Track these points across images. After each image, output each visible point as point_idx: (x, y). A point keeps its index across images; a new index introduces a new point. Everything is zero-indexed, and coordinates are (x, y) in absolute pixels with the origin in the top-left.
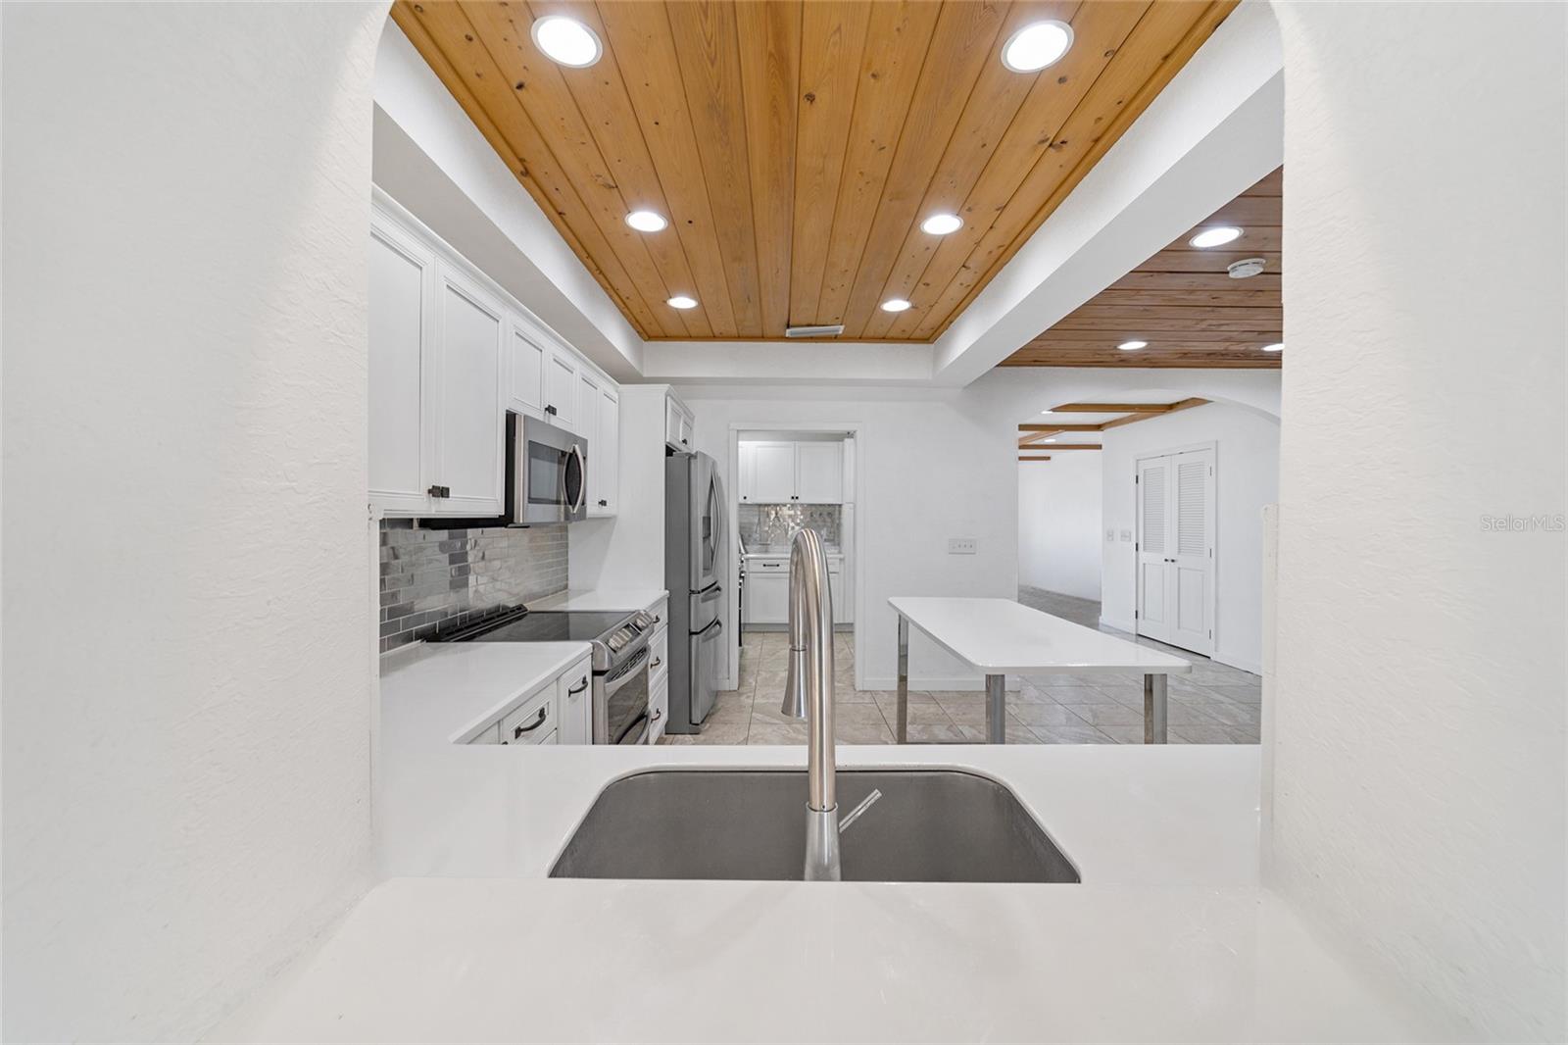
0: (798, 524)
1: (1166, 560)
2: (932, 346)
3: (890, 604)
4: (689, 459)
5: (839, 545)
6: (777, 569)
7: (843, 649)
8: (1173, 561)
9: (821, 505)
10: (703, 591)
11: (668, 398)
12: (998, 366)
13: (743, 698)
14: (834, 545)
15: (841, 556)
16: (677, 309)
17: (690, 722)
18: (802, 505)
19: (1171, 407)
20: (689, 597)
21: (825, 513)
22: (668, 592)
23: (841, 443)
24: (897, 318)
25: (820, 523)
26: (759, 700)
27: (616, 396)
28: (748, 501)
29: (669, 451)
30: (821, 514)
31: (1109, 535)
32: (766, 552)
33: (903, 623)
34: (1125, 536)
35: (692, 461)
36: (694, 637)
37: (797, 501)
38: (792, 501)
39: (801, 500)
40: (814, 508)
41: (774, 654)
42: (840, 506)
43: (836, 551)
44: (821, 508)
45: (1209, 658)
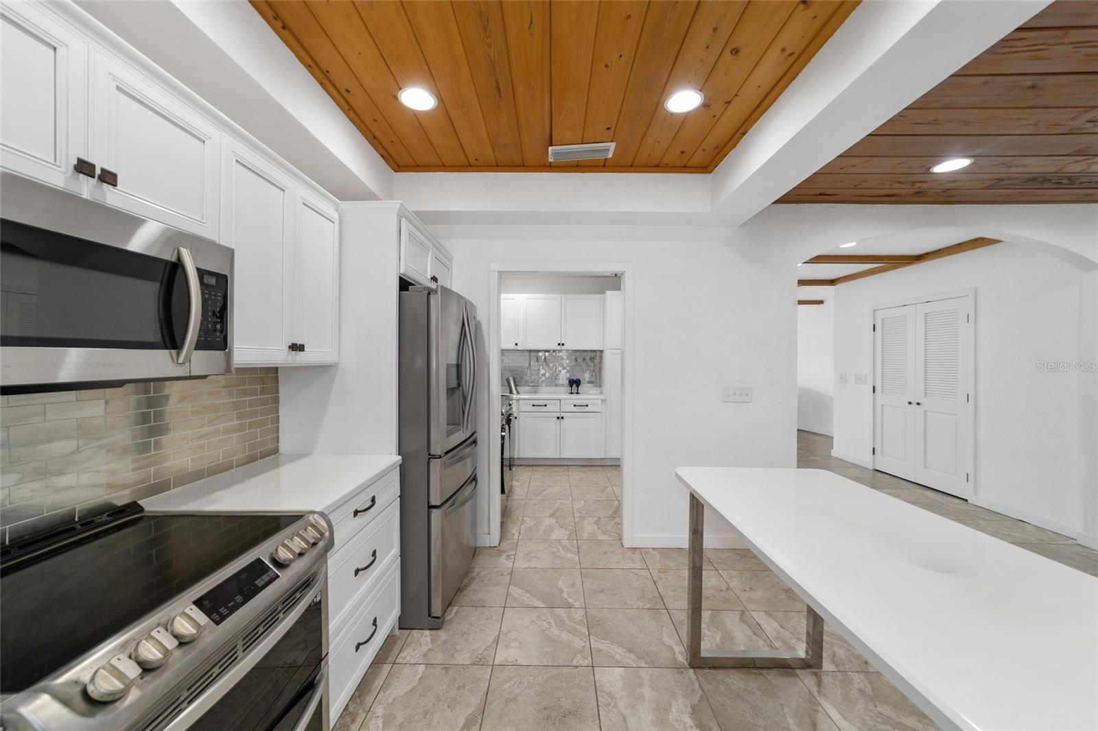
0: (564, 368)
1: (910, 403)
2: (709, 176)
3: (677, 475)
4: (429, 293)
5: (600, 386)
6: (544, 409)
7: (606, 488)
8: (918, 404)
9: (584, 351)
10: (447, 453)
11: (403, 220)
12: (773, 203)
13: (503, 559)
14: (596, 386)
15: (603, 397)
16: (412, 110)
17: (430, 615)
18: (567, 350)
19: (918, 258)
20: (428, 463)
21: (588, 358)
22: (400, 457)
23: (602, 295)
24: (685, 118)
25: (584, 368)
26: (521, 564)
27: (335, 215)
28: (519, 348)
29: (404, 285)
30: (584, 359)
31: (843, 378)
32: (536, 392)
33: (697, 506)
34: (859, 379)
35: (432, 297)
36: (435, 513)
37: (563, 348)
38: (559, 348)
39: (567, 347)
40: (578, 354)
41: (540, 494)
42: (601, 351)
43: (599, 392)
44: (585, 354)
45: (967, 500)
